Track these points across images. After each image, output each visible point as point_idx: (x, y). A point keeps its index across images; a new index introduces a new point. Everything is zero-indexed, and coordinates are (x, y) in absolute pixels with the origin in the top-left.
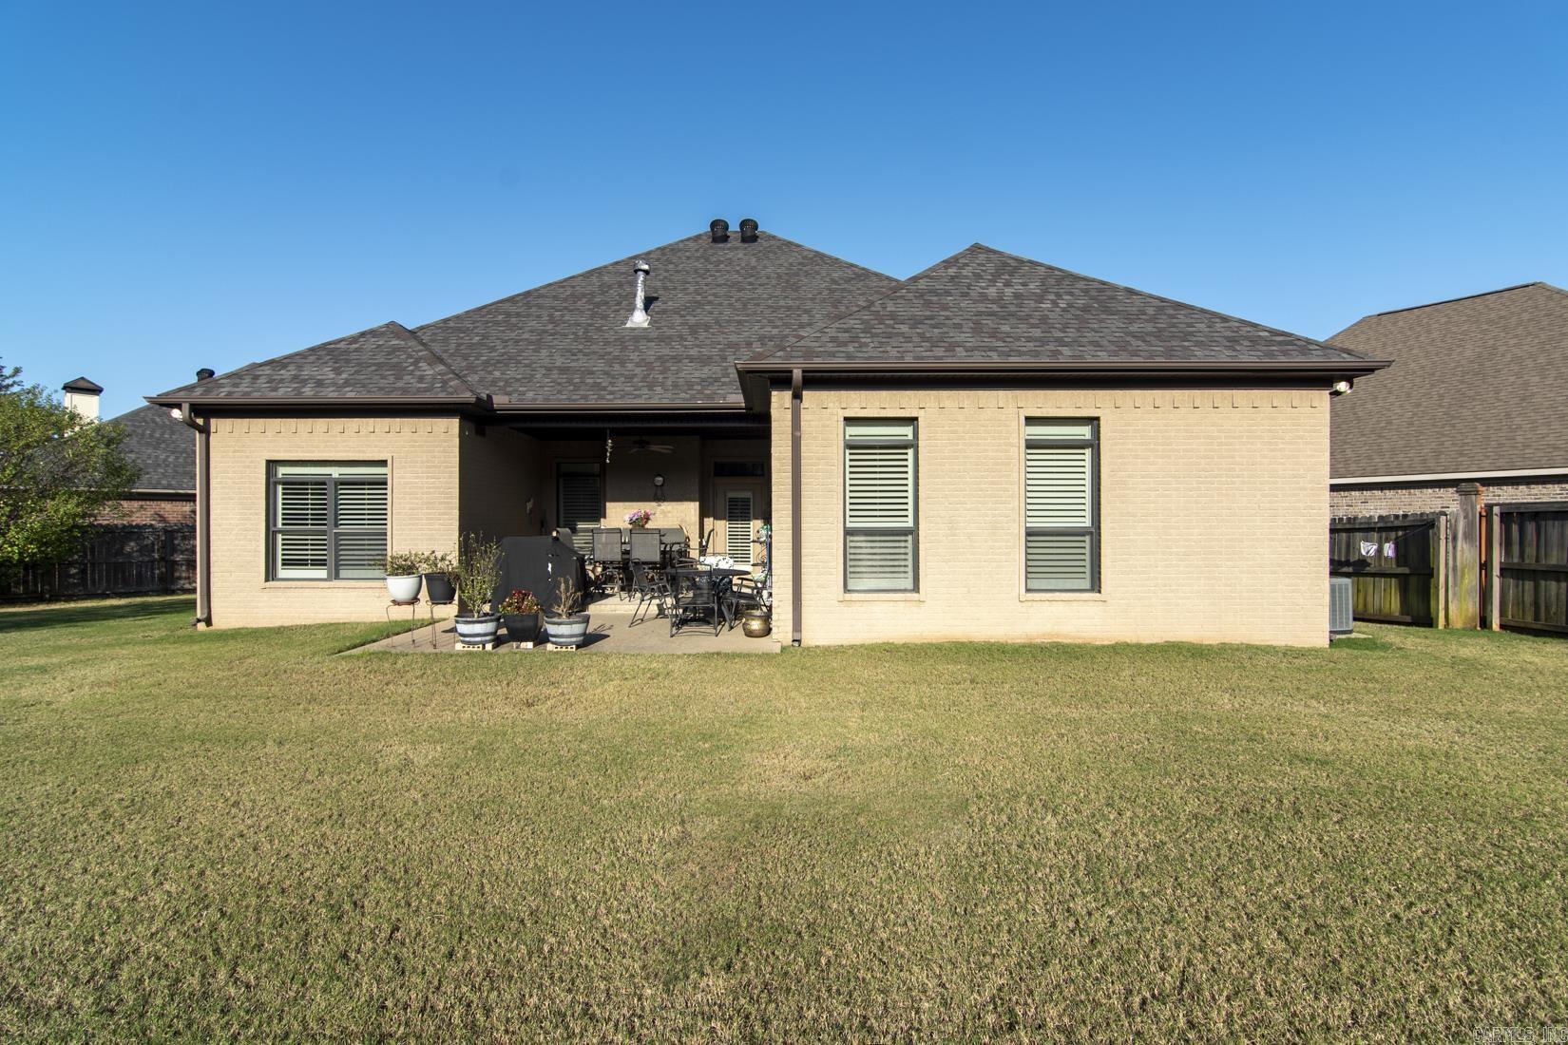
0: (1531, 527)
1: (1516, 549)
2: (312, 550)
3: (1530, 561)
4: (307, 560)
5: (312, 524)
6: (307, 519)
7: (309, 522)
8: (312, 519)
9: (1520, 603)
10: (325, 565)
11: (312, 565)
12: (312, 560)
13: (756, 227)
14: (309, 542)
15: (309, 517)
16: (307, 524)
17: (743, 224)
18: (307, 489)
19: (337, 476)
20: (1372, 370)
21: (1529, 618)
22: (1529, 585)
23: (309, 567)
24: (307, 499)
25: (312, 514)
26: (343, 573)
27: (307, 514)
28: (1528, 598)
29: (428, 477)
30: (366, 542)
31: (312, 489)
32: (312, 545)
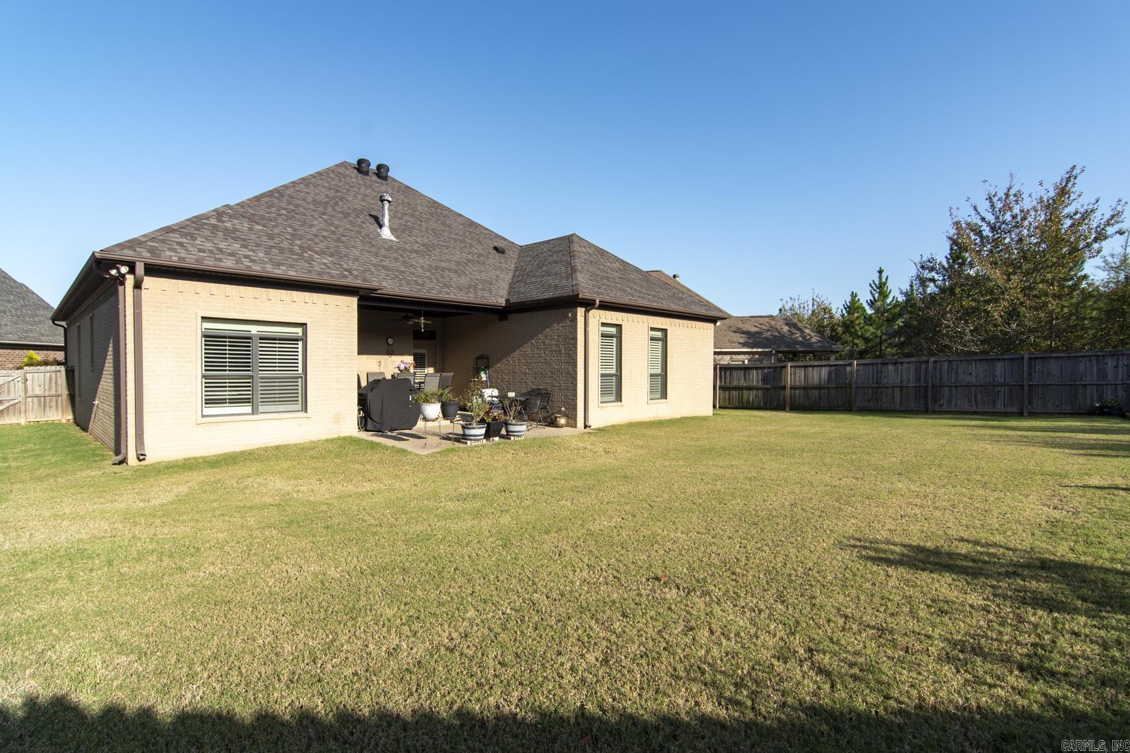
0: (728, 373)
1: (723, 380)
2: (230, 391)
3: (728, 384)
4: (226, 399)
5: (229, 370)
6: (226, 366)
7: (228, 368)
8: (229, 366)
9: (724, 398)
10: (249, 402)
11: (230, 403)
12: (229, 399)
13: (388, 170)
14: (228, 385)
15: (228, 364)
16: (225, 370)
17: (379, 167)
18: (226, 342)
19: (255, 333)
20: (725, 319)
21: (727, 403)
22: (727, 393)
23: (228, 405)
24: (226, 350)
25: (229, 362)
26: (261, 409)
27: (226, 362)
28: (727, 397)
29: (336, 337)
30: (277, 384)
31: (229, 342)
32: (230, 387)
